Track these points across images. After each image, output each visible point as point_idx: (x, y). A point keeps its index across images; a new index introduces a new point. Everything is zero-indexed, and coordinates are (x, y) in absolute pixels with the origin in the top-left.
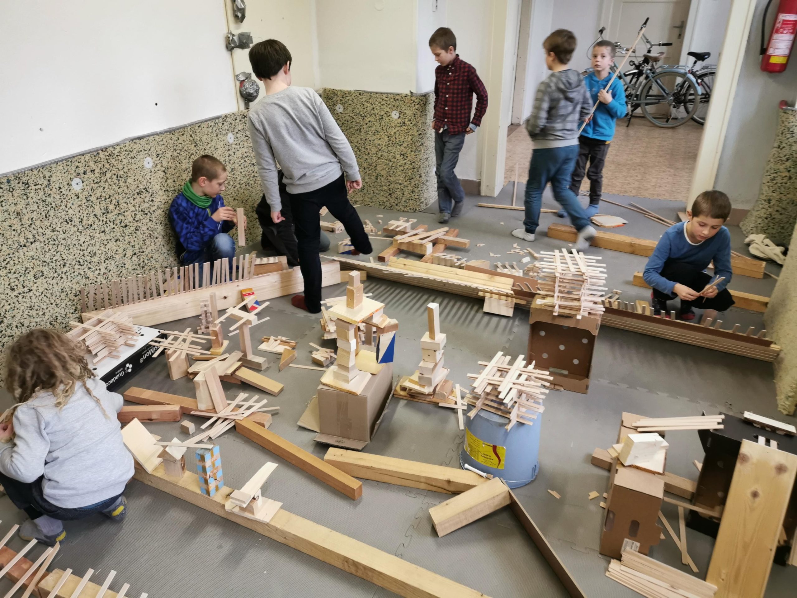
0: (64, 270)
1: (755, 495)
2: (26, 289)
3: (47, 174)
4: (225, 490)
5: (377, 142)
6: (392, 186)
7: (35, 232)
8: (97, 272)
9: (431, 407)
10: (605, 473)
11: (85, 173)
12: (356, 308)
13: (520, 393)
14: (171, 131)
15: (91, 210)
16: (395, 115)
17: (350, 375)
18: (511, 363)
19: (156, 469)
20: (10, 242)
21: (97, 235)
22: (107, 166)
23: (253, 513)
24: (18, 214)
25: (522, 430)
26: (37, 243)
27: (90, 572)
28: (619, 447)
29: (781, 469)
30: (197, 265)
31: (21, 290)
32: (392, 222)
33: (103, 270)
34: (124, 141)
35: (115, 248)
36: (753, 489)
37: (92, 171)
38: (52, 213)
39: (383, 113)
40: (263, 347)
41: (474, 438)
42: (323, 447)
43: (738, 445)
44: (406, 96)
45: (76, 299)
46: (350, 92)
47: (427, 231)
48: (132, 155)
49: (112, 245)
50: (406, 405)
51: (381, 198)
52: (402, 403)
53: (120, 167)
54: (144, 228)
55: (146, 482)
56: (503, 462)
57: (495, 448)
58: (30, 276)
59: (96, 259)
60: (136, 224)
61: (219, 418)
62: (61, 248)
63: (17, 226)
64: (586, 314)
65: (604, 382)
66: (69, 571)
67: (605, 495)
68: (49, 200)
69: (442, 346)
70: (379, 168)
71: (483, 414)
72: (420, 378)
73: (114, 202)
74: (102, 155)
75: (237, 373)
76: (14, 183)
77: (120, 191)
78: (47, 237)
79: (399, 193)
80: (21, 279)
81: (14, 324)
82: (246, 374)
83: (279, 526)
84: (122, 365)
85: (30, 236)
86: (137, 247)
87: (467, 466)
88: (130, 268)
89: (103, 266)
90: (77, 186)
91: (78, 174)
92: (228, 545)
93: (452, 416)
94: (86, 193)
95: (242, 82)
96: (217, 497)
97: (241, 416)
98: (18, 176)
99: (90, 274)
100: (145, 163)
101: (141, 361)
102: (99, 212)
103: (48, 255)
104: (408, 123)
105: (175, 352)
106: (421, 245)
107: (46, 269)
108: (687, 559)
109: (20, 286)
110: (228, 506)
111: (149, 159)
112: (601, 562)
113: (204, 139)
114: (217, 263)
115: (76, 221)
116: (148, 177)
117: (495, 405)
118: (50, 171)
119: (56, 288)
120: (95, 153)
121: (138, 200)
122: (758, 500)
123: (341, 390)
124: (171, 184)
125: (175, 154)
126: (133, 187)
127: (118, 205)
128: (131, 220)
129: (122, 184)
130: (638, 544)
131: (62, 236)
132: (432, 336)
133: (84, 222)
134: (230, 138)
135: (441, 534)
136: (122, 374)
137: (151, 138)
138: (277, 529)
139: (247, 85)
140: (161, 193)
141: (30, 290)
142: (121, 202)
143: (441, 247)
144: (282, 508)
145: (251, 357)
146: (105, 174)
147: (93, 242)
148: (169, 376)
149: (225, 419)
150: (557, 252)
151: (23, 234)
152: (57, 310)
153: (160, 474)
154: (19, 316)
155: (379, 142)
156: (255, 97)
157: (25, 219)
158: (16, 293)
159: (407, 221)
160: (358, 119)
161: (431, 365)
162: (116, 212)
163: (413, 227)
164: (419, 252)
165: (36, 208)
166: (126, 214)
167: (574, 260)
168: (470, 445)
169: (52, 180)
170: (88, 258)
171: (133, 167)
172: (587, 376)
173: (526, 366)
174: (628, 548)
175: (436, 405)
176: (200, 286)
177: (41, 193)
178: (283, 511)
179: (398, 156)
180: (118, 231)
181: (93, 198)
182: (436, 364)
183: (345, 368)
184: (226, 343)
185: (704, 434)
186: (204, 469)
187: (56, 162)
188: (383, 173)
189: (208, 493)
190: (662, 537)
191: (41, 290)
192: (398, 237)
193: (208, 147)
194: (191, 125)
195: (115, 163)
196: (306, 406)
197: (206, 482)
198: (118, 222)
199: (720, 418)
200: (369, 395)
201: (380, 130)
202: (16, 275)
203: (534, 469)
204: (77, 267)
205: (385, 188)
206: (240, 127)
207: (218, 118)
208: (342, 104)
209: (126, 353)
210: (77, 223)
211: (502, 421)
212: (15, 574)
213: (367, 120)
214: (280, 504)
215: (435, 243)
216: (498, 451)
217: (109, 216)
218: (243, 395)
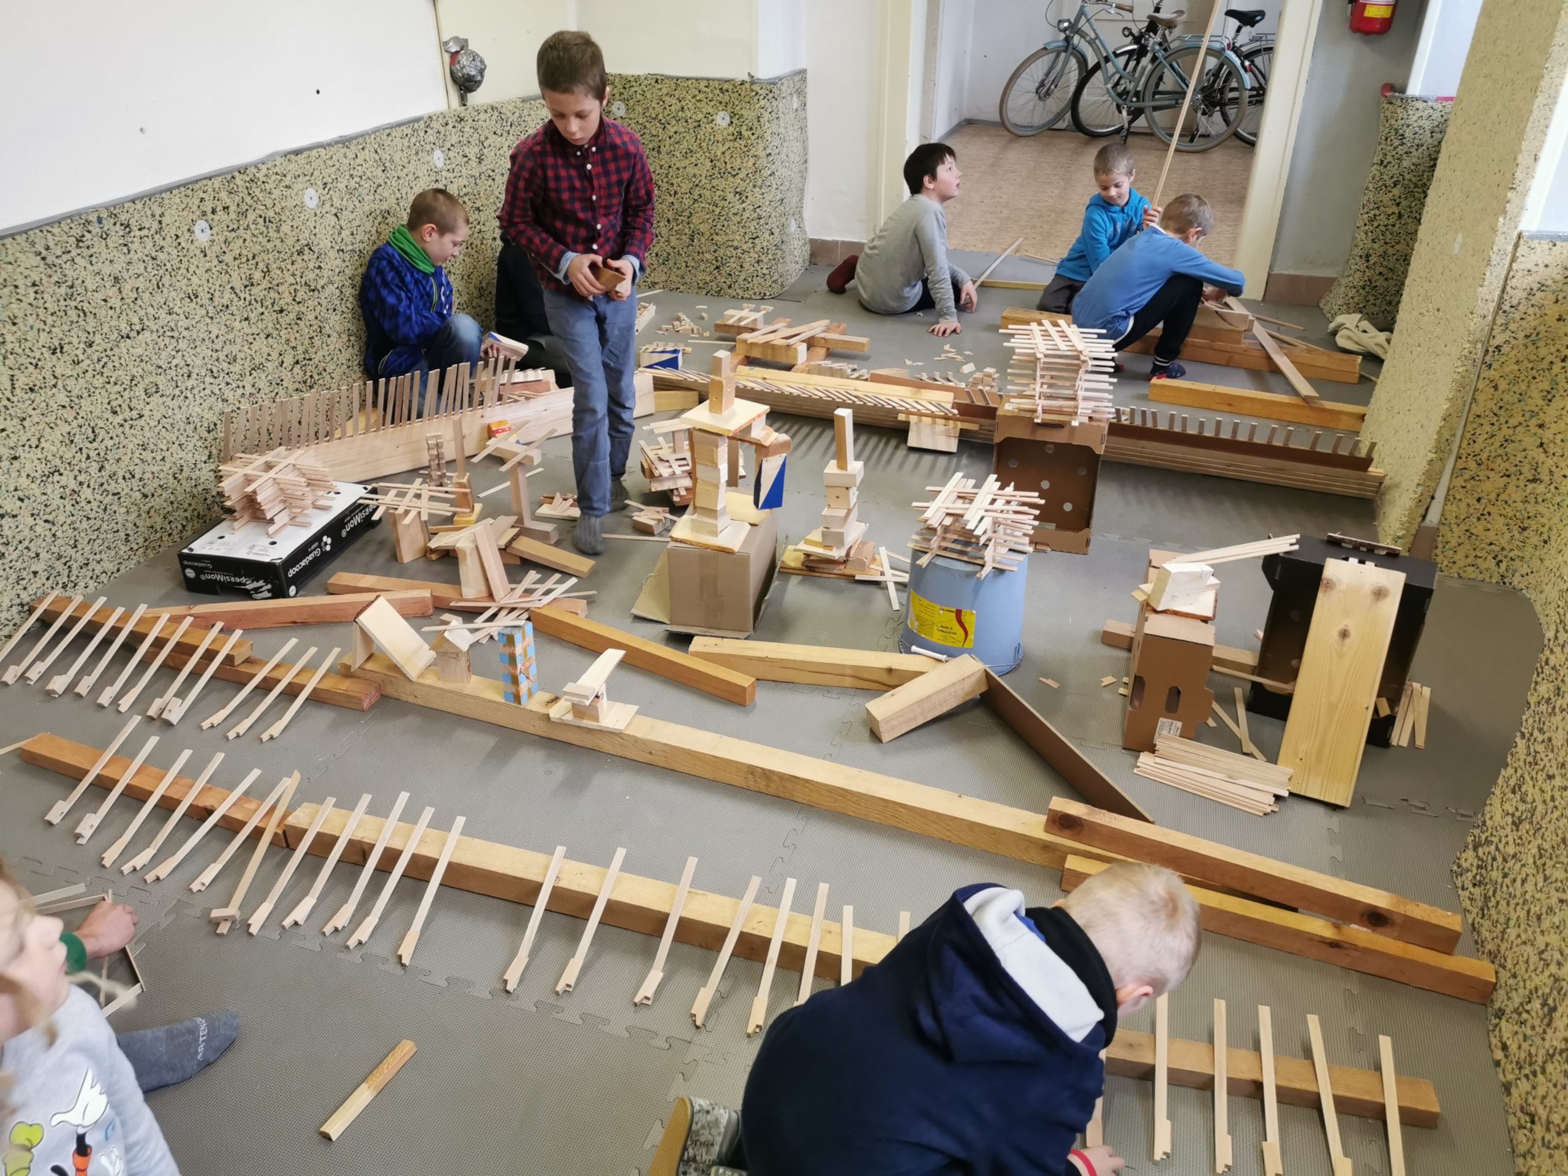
0: (190, 383)
1: (1344, 634)
2: (135, 414)
3: (158, 211)
4: (542, 696)
5: (691, 170)
6: (721, 252)
7: (142, 313)
8: (240, 391)
9: (843, 583)
10: (1123, 654)
11: (214, 212)
12: (726, 413)
13: (996, 523)
14: (345, 142)
15: (226, 278)
16: (722, 119)
17: (721, 523)
18: (978, 486)
19: (422, 675)
20: (106, 330)
21: (237, 325)
22: (248, 200)
23: (597, 719)
24: (116, 279)
25: (1002, 581)
26: (147, 333)
27: (366, 799)
28: (1147, 587)
29: (1380, 594)
30: (417, 373)
31: (127, 414)
32: (730, 312)
33: (249, 389)
34: (272, 157)
35: (265, 350)
36: (1341, 627)
37: (226, 208)
38: (166, 280)
39: (700, 116)
40: (545, 510)
41: (925, 602)
42: (682, 640)
43: (1320, 569)
44: (743, 83)
45: (210, 437)
46: (637, 79)
47: (790, 326)
48: (287, 181)
49: (260, 343)
50: (802, 582)
51: (701, 276)
52: (794, 580)
53: (269, 203)
54: (311, 316)
55: (404, 698)
56: (971, 636)
57: (959, 613)
58: (139, 391)
59: (236, 368)
60: (297, 308)
61: (501, 609)
62: (183, 345)
63: (115, 302)
64: (1086, 420)
65: (1114, 537)
66: (332, 800)
67: (1125, 680)
68: (162, 256)
69: (858, 480)
70: (695, 220)
71: (940, 562)
72: (824, 535)
73: (261, 265)
74: (239, 180)
75: (515, 545)
76: (108, 224)
77: (270, 246)
78: (161, 323)
79: (733, 264)
80: (126, 394)
81: (121, 474)
82: (528, 547)
83: (639, 735)
84: (317, 538)
85: (136, 320)
86: (300, 349)
87: (914, 648)
88: (291, 387)
89: (248, 381)
90: (202, 235)
91: (204, 214)
92: (559, 770)
93: (878, 593)
94: (216, 248)
95: (454, 56)
96: (535, 703)
97: (539, 602)
98: (113, 210)
99: (229, 394)
100: (306, 198)
101: (344, 534)
102: (238, 285)
103: (164, 354)
104: (746, 134)
105: (407, 512)
106: (788, 346)
107: (161, 381)
108: (1249, 747)
109: (125, 406)
110: (556, 712)
111: (311, 192)
112: (1127, 757)
113: (396, 159)
114: (451, 370)
115: (204, 298)
116: (311, 224)
117: (958, 547)
118: (161, 205)
119: (180, 416)
120: (229, 175)
121: (299, 264)
122: (1348, 641)
123: (707, 547)
124: (348, 239)
125: (352, 184)
126: (290, 241)
127: (267, 272)
128: (289, 300)
129: (272, 234)
130: (1179, 724)
131: (184, 323)
132: (842, 465)
133: (216, 299)
134: (438, 158)
135: (886, 737)
136: (317, 553)
137: (314, 153)
138: (636, 740)
139: (464, 60)
140: (333, 254)
141: (141, 416)
142: (273, 266)
143: (822, 352)
144: (638, 713)
145: (529, 523)
146: (245, 214)
147: (231, 336)
148: (395, 556)
149: (513, 609)
150: (1034, 326)
151: (124, 316)
152: (182, 454)
153: (430, 680)
154: (126, 459)
155: (696, 171)
156: (478, 83)
157: (127, 288)
158: (119, 419)
159: (757, 310)
160: (654, 128)
161: (842, 513)
162: (265, 284)
163: (769, 319)
164: (784, 360)
165: (142, 270)
166: (281, 289)
167: (1064, 336)
168: (918, 618)
169: (165, 220)
170: (225, 365)
171: (290, 203)
172: (1088, 525)
173: (1002, 488)
174: (1165, 732)
175: (851, 579)
176: (420, 416)
177: (149, 243)
178: (640, 718)
179: (730, 197)
180: (270, 317)
181: (228, 258)
182: (849, 511)
183: (712, 513)
184: (478, 507)
185: (1271, 563)
186: (512, 659)
187: (170, 189)
188: (703, 228)
189: (517, 698)
190: (1211, 723)
191: (158, 416)
192: (745, 336)
193: (403, 174)
194: (375, 131)
195: (261, 196)
196: (640, 589)
197: (515, 681)
198: (268, 303)
199: (1294, 538)
200: (752, 552)
201: (695, 148)
202: (118, 388)
203: (1017, 649)
204: (208, 379)
205: (708, 256)
206: (454, 139)
207: (417, 120)
208: (625, 101)
209: (321, 521)
210: (206, 302)
211: (970, 568)
212: (239, 816)
213: (671, 130)
214: (636, 708)
215: (811, 343)
216: (963, 619)
217: (255, 290)
218: (533, 575)
